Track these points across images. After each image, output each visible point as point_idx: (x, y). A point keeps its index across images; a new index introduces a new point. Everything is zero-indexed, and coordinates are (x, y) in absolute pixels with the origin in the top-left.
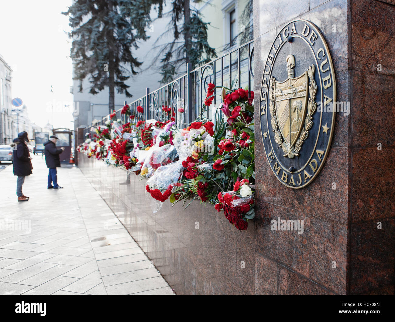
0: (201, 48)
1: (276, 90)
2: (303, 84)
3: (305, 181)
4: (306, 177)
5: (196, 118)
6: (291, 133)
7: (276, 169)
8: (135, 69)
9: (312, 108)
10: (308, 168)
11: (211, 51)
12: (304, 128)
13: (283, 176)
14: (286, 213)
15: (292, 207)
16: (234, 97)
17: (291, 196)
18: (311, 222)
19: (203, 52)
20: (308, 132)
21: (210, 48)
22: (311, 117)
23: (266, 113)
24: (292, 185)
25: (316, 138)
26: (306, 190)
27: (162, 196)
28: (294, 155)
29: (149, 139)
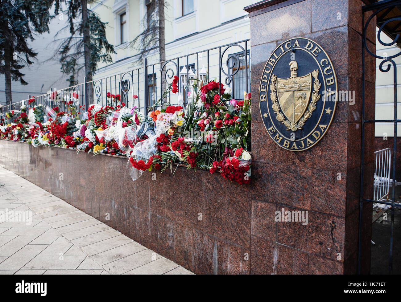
0: (101, 44)
1: (279, 84)
3: (308, 146)
4: (309, 143)
5: (154, 104)
6: (295, 114)
7: (277, 139)
8: (31, 59)
9: (317, 97)
12: (308, 111)
13: (285, 143)
14: (287, 168)
15: (293, 164)
17: (292, 157)
18: (312, 172)
20: (312, 113)
21: (109, 45)
22: (315, 104)
23: (266, 100)
24: (294, 149)
25: (319, 117)
26: (308, 152)
27: (146, 166)
28: (298, 129)
29: (101, 121)
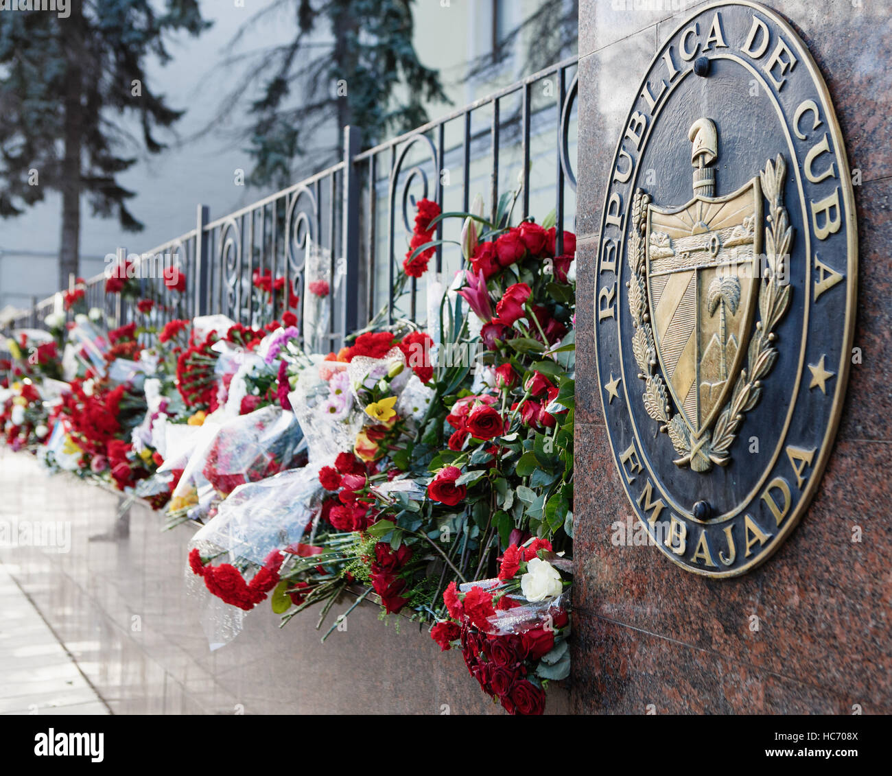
0: (391, 66)
1: (653, 235)
2: (745, 220)
3: (748, 553)
4: (750, 540)
5: (371, 319)
6: (703, 384)
7: (648, 506)
8: (158, 134)
9: (776, 303)
10: (758, 509)
11: (425, 79)
12: (747, 372)
14: (682, 662)
15: (700, 643)
16: (507, 250)
17: (699, 604)
19: (397, 80)
20: (760, 386)
21: (422, 70)
22: (771, 335)
23: (615, 313)
24: (701, 563)
25: (787, 405)
26: (752, 584)
27: (247, 589)
28: (712, 462)
29: (203, 386)
